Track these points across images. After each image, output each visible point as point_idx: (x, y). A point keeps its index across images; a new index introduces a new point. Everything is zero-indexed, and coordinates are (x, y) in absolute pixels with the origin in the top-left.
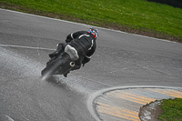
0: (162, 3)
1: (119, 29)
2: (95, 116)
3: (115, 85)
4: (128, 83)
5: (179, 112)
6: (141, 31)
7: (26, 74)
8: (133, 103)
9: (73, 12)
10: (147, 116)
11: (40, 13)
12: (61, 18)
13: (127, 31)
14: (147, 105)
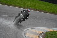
0: (46, 1)
1: (32, 10)
2: (24, 37)
3: (31, 27)
4: (35, 27)
5: (51, 35)
6: (39, 10)
7: (3, 24)
8: (37, 33)
9: (18, 5)
10: (41, 37)
11: (7, 5)
12: (14, 6)
13: (35, 10)
14: (41, 33)
